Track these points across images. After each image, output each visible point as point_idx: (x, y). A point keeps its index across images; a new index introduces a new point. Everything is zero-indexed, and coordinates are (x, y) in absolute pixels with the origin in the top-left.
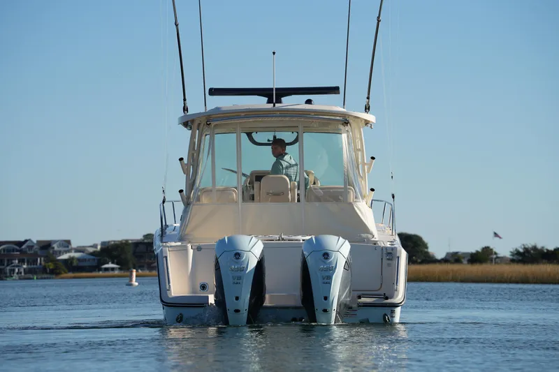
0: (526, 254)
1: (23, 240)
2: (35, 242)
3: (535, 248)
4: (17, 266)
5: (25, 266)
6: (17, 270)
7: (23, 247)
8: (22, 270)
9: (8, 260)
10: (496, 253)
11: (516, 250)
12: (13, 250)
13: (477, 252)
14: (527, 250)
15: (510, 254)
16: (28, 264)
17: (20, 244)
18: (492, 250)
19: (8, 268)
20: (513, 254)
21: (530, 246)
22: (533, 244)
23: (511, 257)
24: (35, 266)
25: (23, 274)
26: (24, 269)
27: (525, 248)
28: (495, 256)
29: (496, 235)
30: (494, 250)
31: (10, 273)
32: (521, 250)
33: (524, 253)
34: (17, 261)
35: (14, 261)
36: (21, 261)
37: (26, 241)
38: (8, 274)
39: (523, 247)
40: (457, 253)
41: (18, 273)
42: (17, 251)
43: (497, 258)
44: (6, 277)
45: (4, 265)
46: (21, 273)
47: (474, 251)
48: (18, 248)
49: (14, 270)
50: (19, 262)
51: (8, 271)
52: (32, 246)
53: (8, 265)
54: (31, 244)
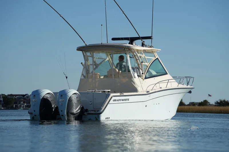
0: (221, 103)
1: (25, 94)
2: (29, 95)
3: (224, 101)
4: (22, 104)
5: (25, 104)
6: (22, 106)
7: (25, 97)
8: (24, 106)
9: (19, 102)
10: (209, 103)
11: (217, 101)
12: (21, 98)
13: (202, 102)
14: (221, 102)
15: (214, 103)
16: (27, 104)
17: (24, 96)
18: (207, 101)
19: (19, 105)
20: (216, 103)
21: (223, 100)
22: (224, 99)
23: (215, 104)
24: (29, 104)
25: (25, 107)
26: (25, 105)
27: (220, 101)
28: (208, 104)
29: (209, 95)
30: (208, 101)
31: (20, 107)
32: (219, 102)
33: (220, 102)
34: (22, 102)
35: (21, 102)
36: (24, 102)
37: (26, 95)
38: (19, 107)
39: (220, 100)
40: (194, 102)
41: (23, 107)
42: (23, 98)
43: (210, 104)
44: (18, 108)
45: (17, 104)
46: (24, 107)
47: (200, 102)
48: (23, 97)
49: (21, 106)
50: (23, 103)
51: (19, 106)
52: (29, 97)
53: (19, 104)
54: (28, 96)
